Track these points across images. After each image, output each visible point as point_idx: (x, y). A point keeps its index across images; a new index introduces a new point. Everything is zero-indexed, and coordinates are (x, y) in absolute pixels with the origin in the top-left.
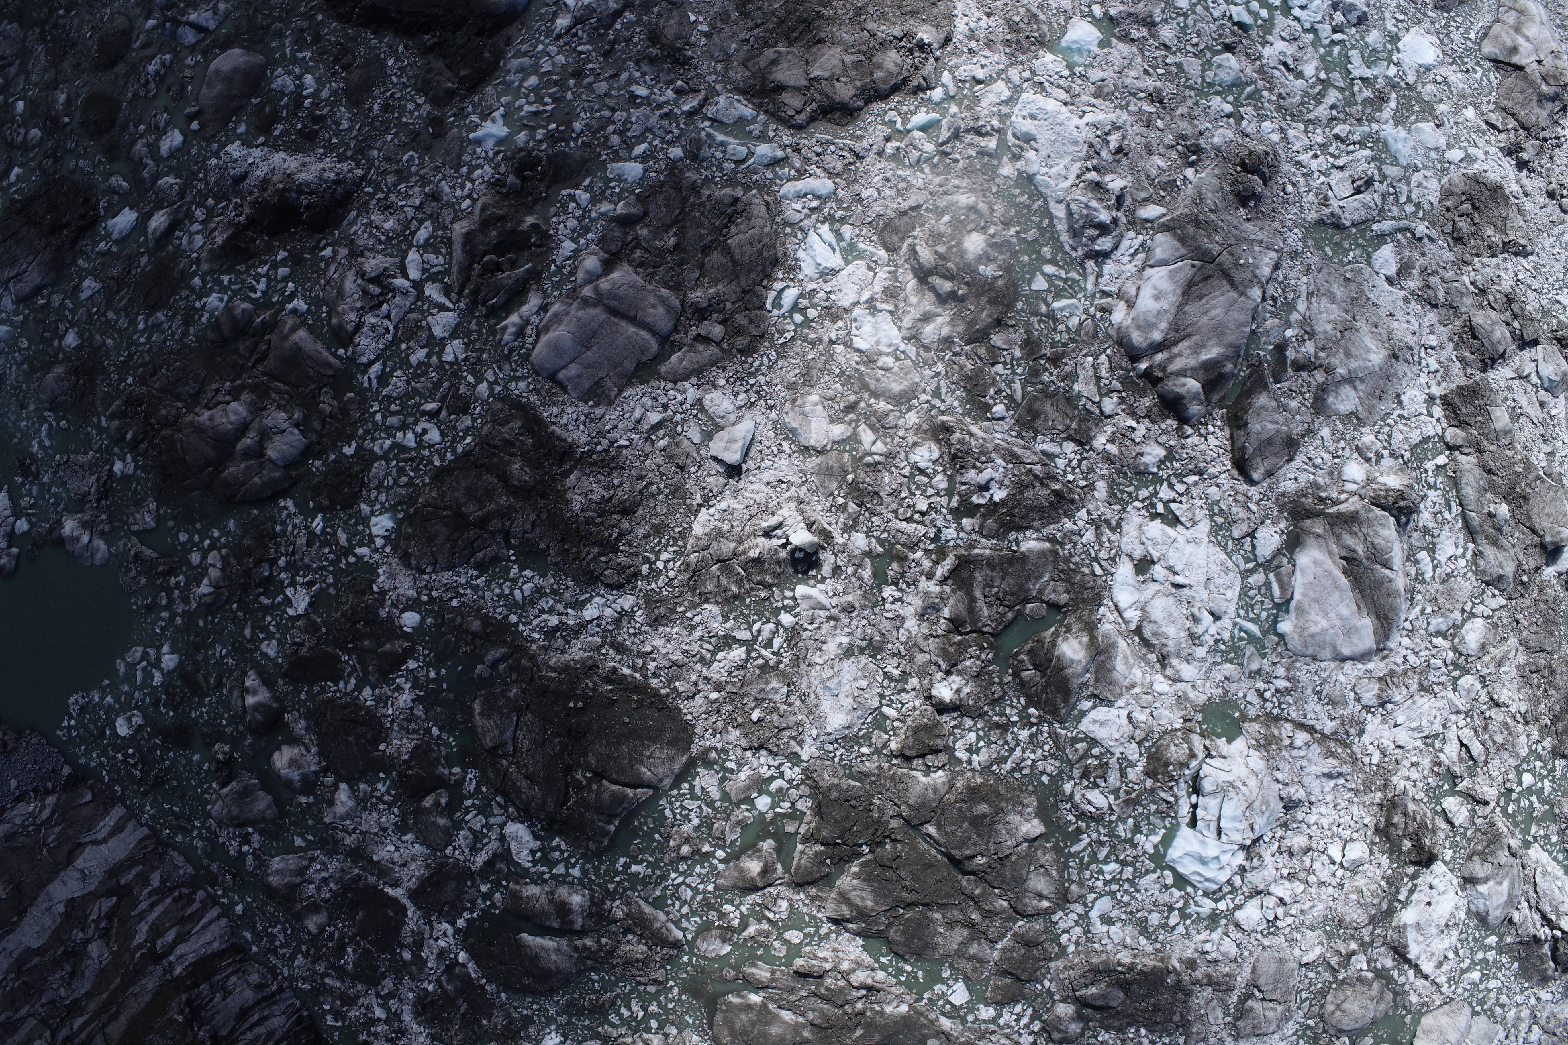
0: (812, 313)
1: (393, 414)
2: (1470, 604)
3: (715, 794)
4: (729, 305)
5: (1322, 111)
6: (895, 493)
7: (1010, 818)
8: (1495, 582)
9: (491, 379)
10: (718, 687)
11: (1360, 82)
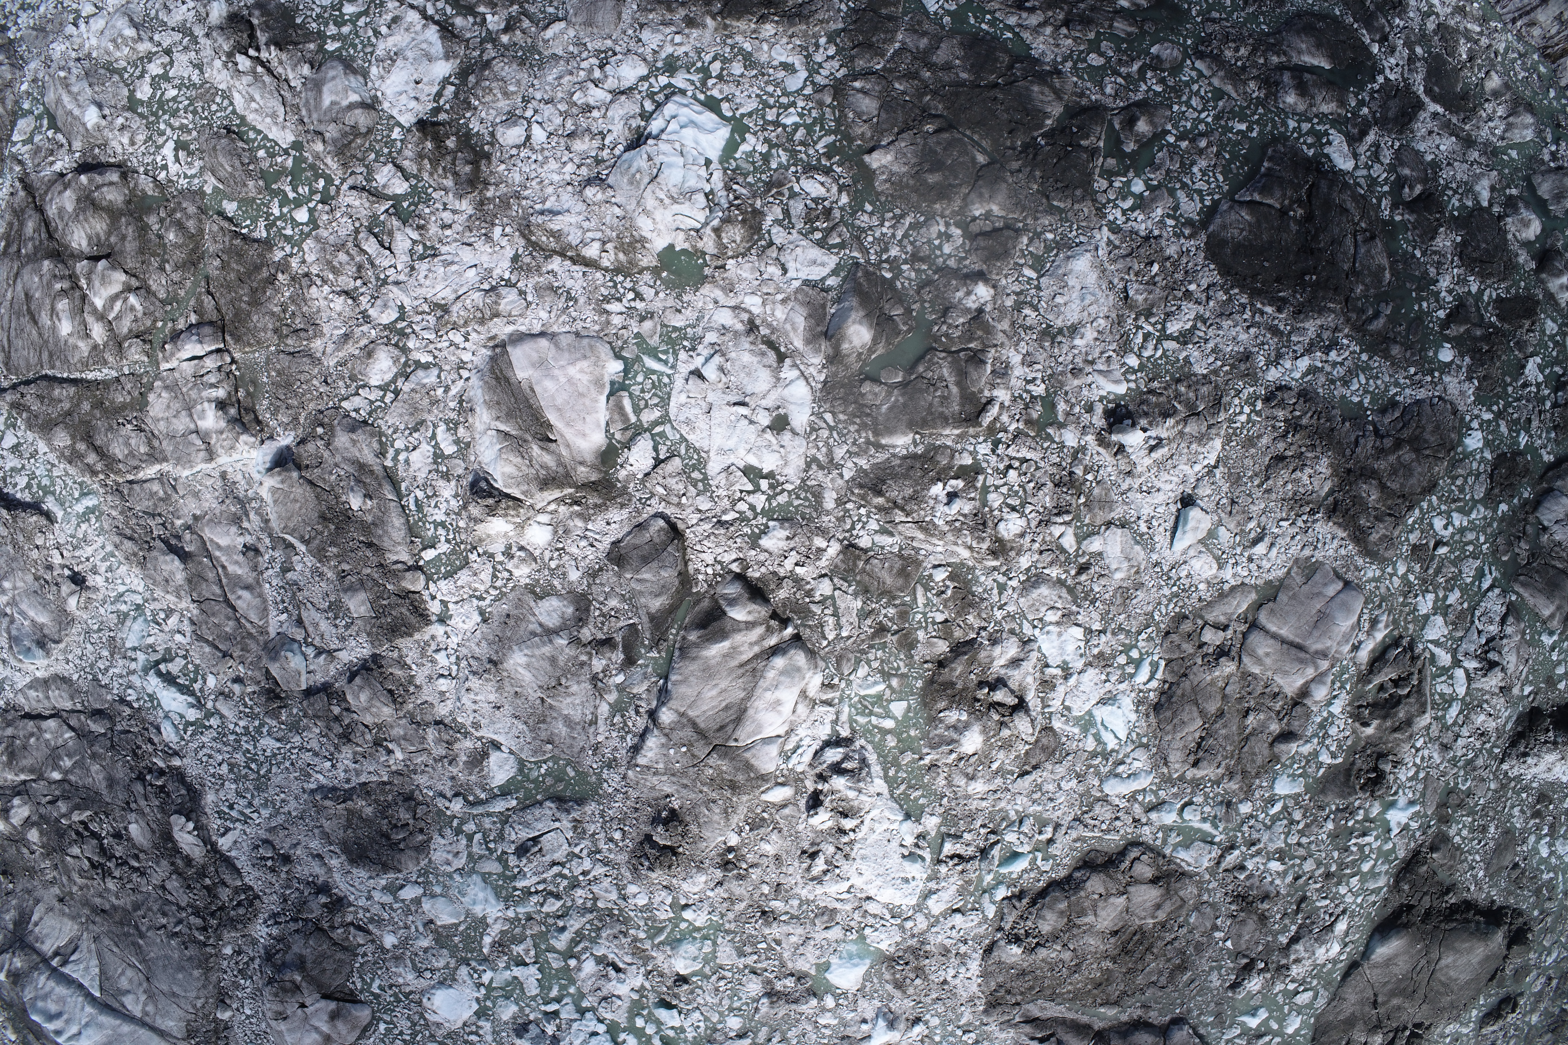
0: (1122, 660)
1: (1470, 543)
2: (388, 400)
3: (1181, 195)
4: (1199, 662)
5: (575, 924)
6: (1039, 487)
7: (904, 169)
8: (356, 425)
9: (1395, 579)
10: (1188, 295)
11: (528, 960)
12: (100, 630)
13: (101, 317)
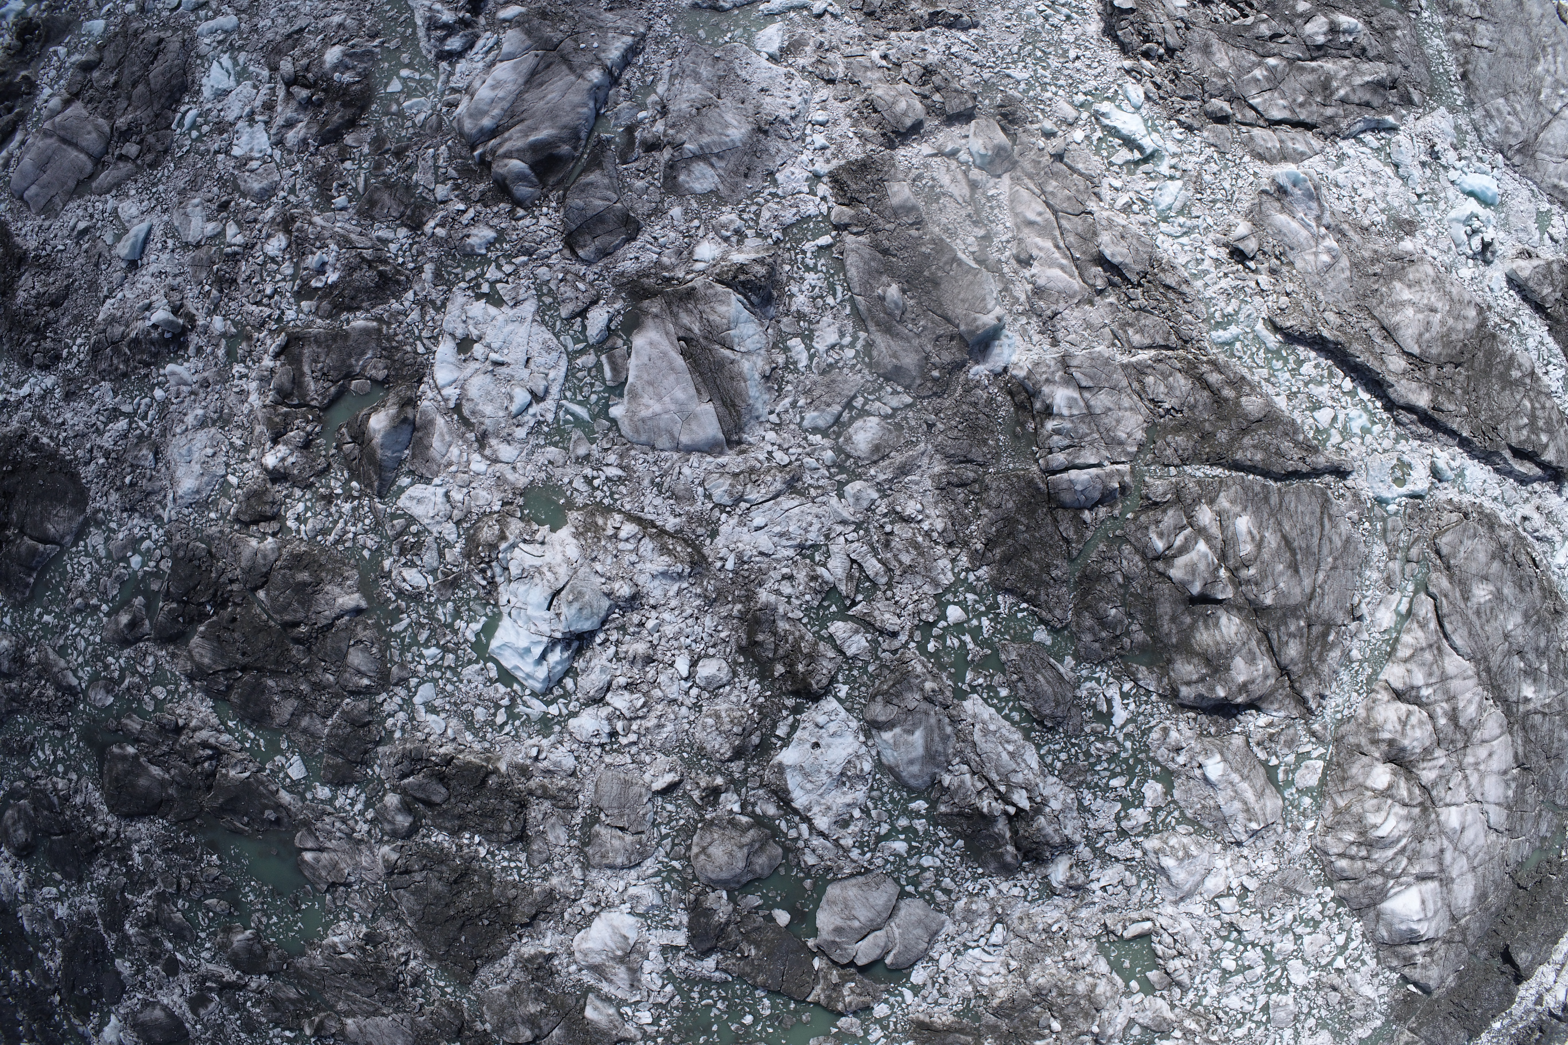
0: (205, 129)
2: (860, 400)
3: (102, 552)
4: (144, 128)
6: (249, 280)
7: (329, 589)
8: (893, 375)
10: (107, 455)
12: (1214, 202)
13: (1201, 532)
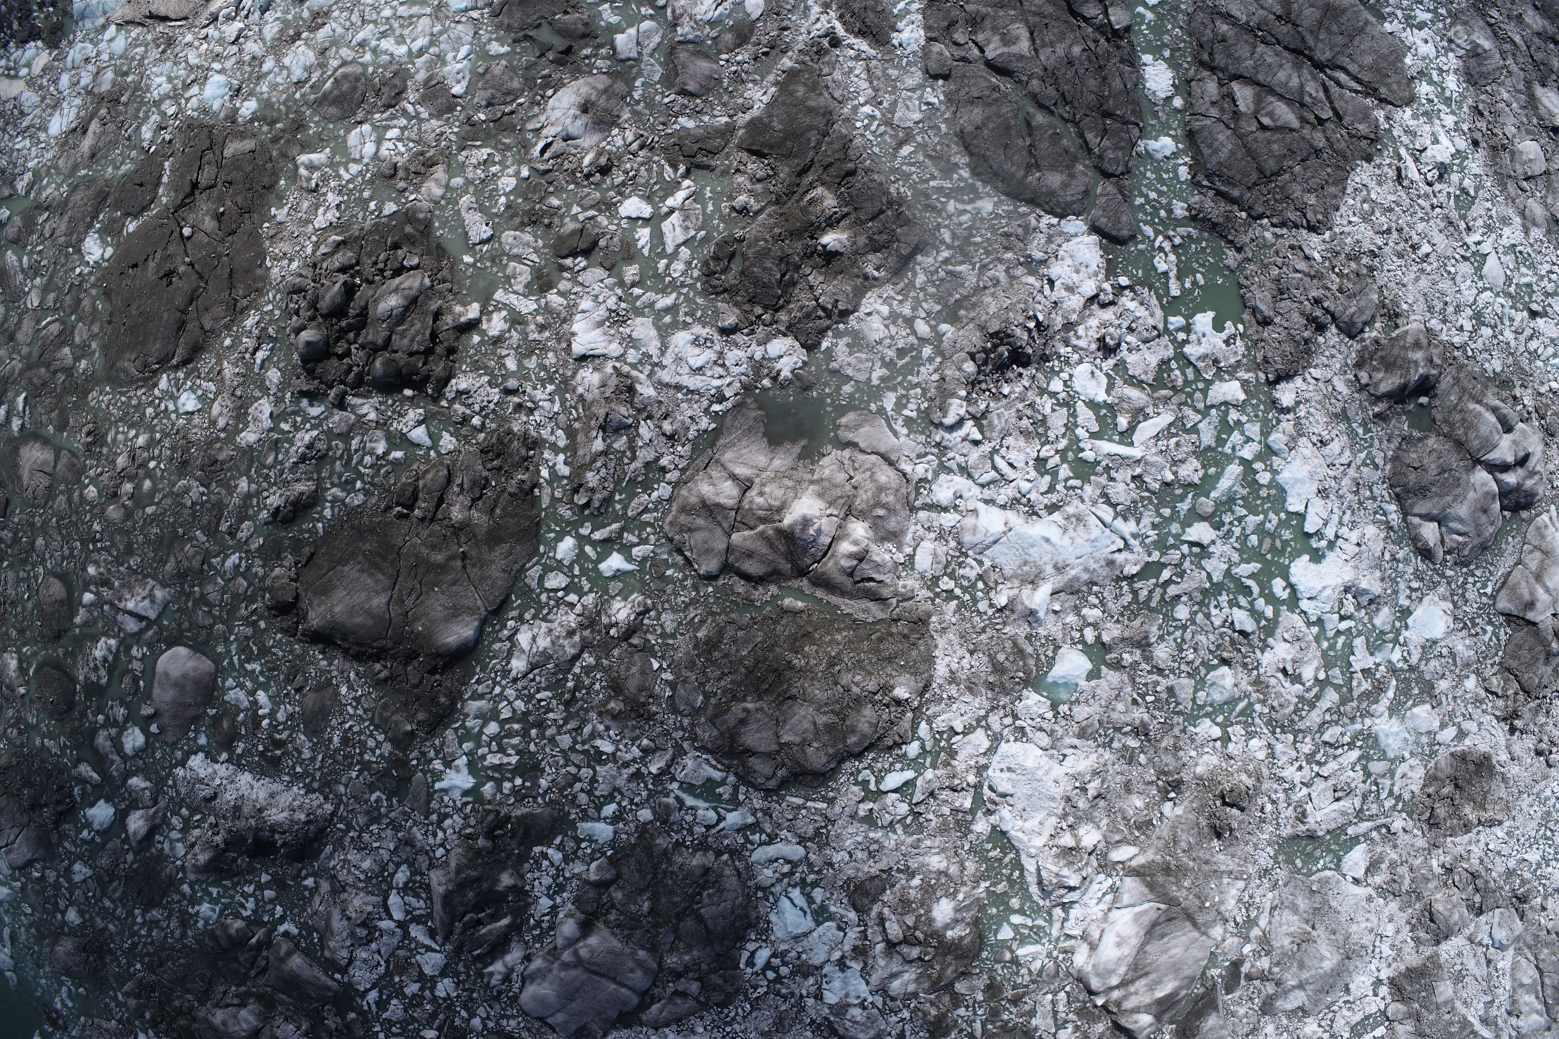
0: (784, 971)
4: (704, 967)
5: (1315, 717)
9: (484, 1015)
11: (1360, 675)
